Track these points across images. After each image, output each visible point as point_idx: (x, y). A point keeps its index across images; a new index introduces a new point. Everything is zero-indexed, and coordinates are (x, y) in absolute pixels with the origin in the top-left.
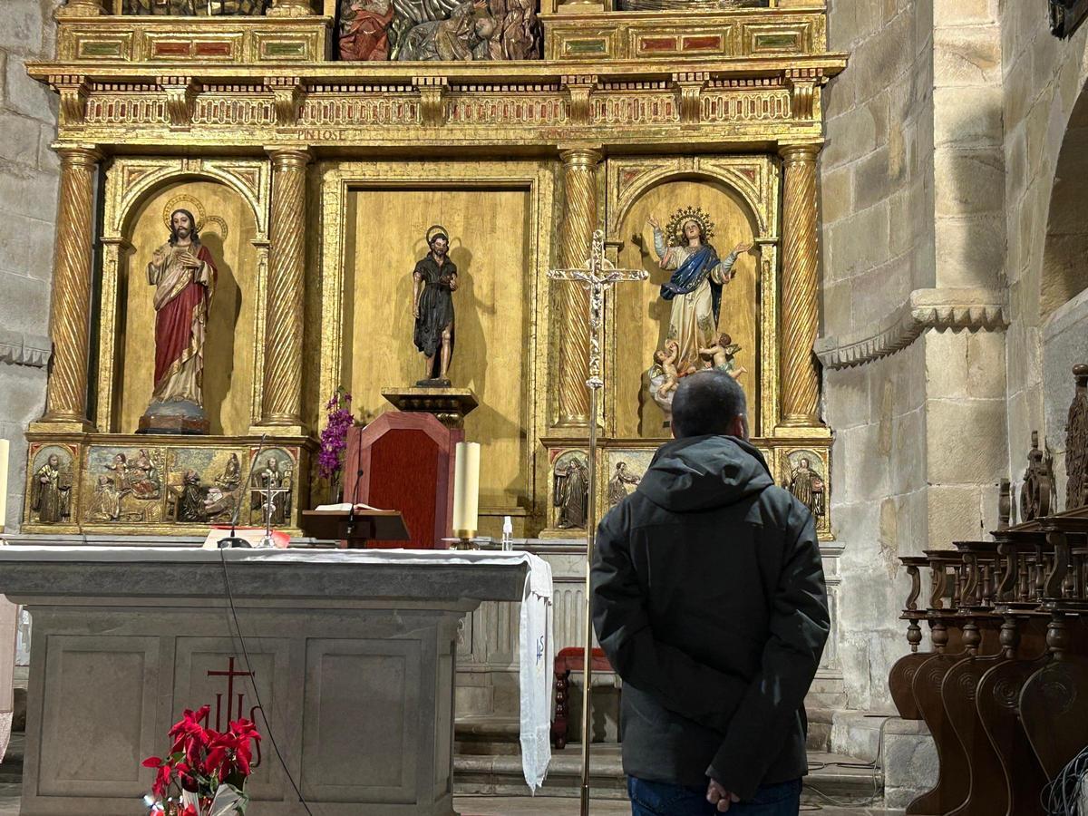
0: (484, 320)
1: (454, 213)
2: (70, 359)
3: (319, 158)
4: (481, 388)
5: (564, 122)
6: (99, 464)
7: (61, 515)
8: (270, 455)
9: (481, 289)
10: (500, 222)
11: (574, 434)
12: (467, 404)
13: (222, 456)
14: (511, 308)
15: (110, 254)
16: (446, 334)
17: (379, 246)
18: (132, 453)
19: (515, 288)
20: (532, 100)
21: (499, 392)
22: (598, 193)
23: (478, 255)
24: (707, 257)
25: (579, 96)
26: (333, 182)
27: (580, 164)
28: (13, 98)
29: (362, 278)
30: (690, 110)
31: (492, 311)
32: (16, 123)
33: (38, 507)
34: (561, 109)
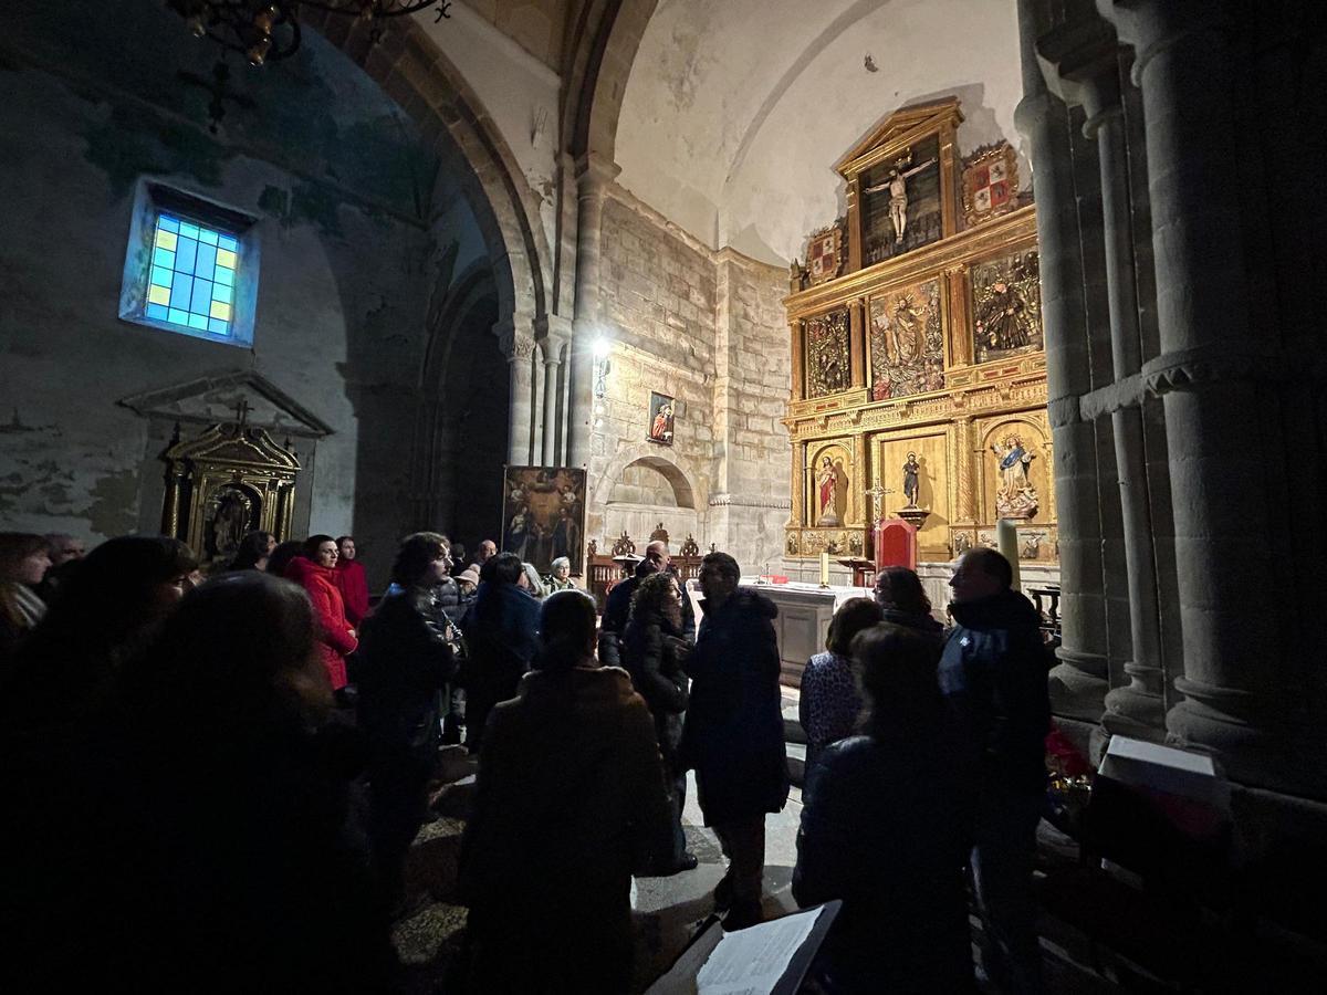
0: (932, 482)
1: (918, 448)
2: (797, 506)
3: (868, 435)
4: (932, 508)
5: (954, 410)
6: (806, 536)
7: (796, 552)
8: (855, 533)
9: (930, 472)
10: (936, 447)
11: (963, 524)
12: (925, 514)
13: (841, 533)
14: (942, 477)
15: (809, 471)
16: (914, 490)
17: (893, 460)
18: (815, 533)
19: (943, 470)
20: (943, 403)
21: (939, 508)
22: (972, 433)
23: (928, 459)
24: (1020, 452)
25: (958, 400)
26: (875, 441)
27: (962, 424)
28: (776, 430)
29: (887, 471)
30: (1006, 397)
31: (935, 479)
32: (777, 438)
33: (790, 549)
34: (953, 405)
